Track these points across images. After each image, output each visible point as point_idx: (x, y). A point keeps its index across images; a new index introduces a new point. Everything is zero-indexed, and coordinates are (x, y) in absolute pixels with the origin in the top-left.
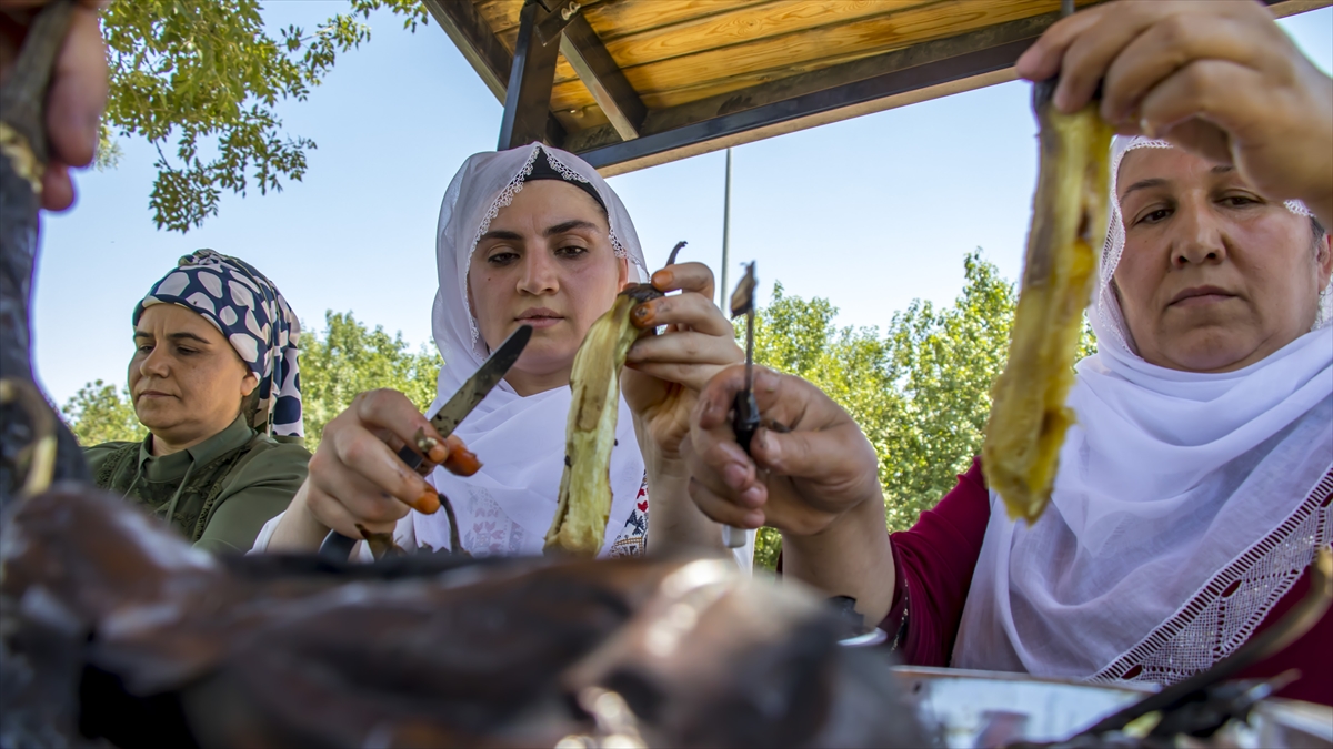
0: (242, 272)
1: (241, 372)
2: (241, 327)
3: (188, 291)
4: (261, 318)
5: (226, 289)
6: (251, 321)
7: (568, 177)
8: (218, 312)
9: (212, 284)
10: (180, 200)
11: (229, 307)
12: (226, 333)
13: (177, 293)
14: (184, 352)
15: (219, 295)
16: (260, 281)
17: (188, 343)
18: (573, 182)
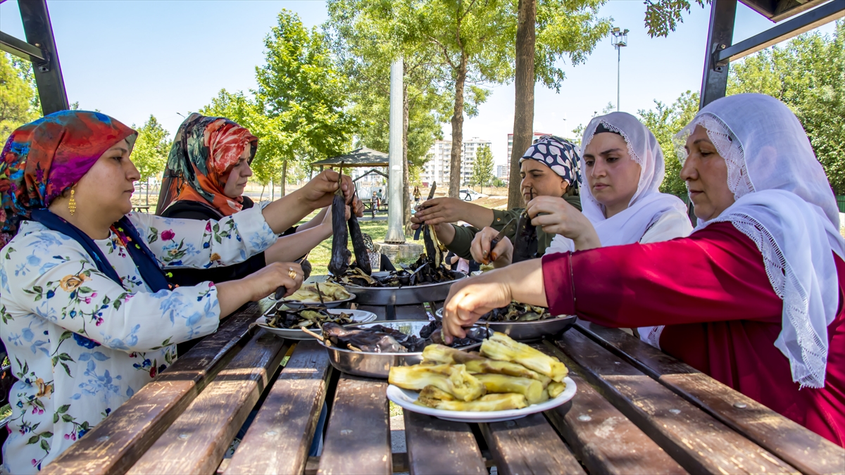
0: (557, 141)
1: (559, 180)
2: (555, 163)
3: (534, 154)
4: (564, 158)
5: (548, 149)
6: (559, 160)
7: (611, 130)
8: (545, 159)
9: (542, 148)
10: (661, 19)
11: (549, 157)
12: (549, 166)
13: (530, 155)
14: (535, 176)
15: (545, 152)
16: (563, 143)
17: (536, 173)
18: (613, 132)
